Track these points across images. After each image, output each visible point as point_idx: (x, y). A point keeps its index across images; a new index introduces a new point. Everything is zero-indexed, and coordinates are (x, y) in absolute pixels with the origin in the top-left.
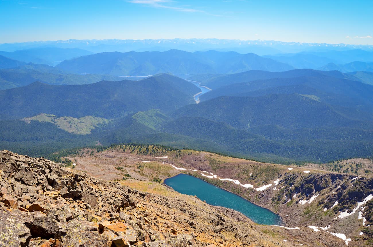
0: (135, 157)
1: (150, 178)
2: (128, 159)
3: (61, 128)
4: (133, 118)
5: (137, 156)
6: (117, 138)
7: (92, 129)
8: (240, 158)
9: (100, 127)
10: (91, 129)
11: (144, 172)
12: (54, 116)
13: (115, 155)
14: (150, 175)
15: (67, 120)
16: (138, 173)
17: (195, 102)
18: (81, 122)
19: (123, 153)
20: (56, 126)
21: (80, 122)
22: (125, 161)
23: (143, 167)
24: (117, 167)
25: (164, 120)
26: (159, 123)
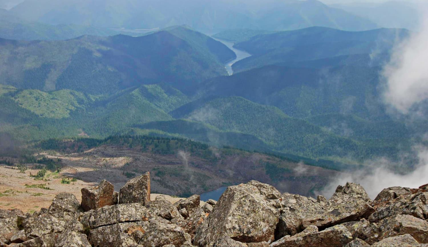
0: (149, 157)
1: (177, 191)
2: (139, 160)
3: (25, 108)
4: (133, 95)
5: (152, 155)
6: (110, 126)
7: (71, 110)
8: (313, 165)
9: (82, 108)
10: (69, 110)
11: (168, 182)
12: (14, 88)
13: (118, 153)
14: (177, 186)
15: (33, 94)
16: (158, 183)
17: (227, 72)
18: (55, 99)
19: (129, 151)
20: (17, 103)
21: (53, 99)
22: (134, 164)
23: (163, 174)
24: (125, 172)
25: (180, 100)
26: (172, 104)
